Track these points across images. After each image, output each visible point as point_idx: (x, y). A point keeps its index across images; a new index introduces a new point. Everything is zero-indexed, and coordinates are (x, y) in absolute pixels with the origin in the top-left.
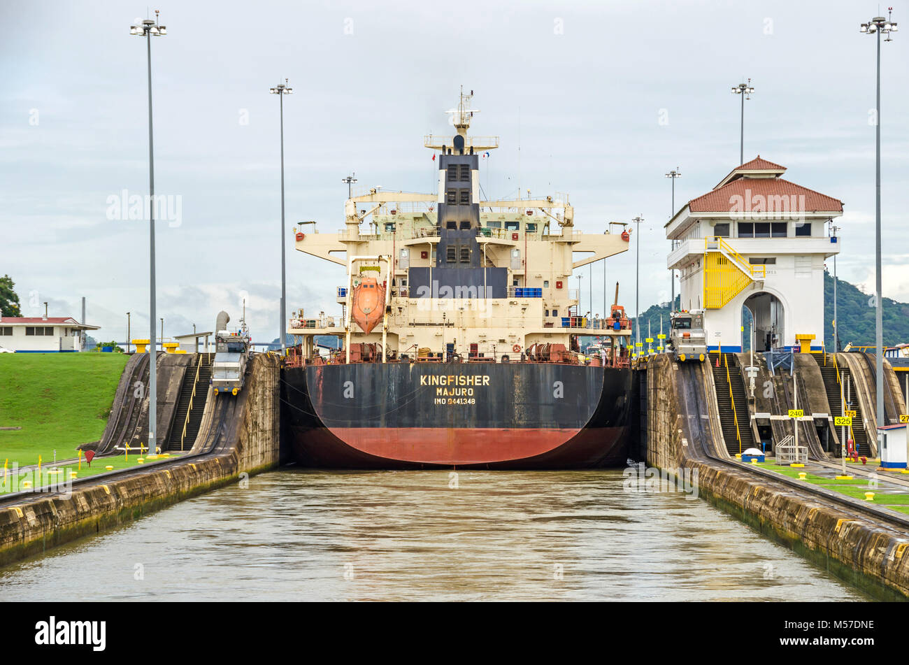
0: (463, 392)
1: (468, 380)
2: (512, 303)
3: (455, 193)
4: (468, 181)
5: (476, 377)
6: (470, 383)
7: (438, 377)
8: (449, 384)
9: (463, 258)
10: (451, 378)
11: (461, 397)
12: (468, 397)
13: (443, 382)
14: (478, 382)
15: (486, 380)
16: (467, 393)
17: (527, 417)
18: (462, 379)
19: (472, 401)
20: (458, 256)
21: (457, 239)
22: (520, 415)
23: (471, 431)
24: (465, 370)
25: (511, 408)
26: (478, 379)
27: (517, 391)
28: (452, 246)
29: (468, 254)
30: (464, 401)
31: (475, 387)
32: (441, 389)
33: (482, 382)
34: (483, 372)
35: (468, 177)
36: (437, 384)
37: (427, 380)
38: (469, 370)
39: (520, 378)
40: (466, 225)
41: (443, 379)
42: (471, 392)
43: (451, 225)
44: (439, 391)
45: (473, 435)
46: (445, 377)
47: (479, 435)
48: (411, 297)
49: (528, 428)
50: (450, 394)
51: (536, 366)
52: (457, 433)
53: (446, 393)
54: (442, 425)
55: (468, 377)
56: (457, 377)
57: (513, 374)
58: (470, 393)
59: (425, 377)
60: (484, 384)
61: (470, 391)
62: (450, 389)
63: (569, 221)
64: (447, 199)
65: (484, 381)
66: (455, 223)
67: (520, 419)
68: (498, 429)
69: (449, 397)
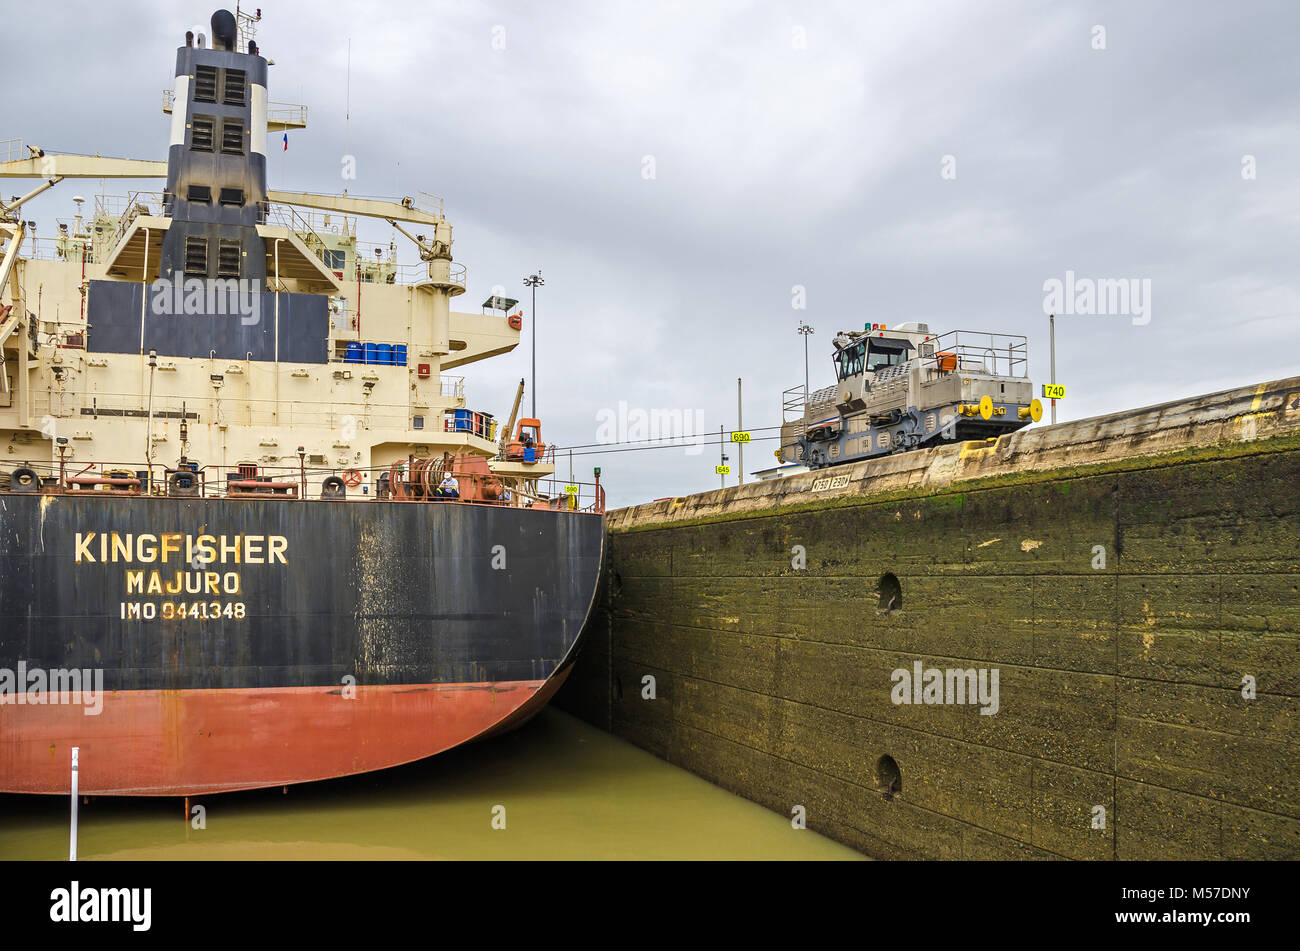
0: (210, 582)
1: (225, 549)
2: (338, 375)
3: (209, 126)
4: (243, 105)
5: (248, 539)
6: (230, 555)
7: (129, 537)
8: (165, 559)
9: (223, 267)
10: (171, 543)
11: (201, 596)
12: (224, 599)
13: (146, 554)
14: (253, 555)
15: (278, 549)
16: (220, 585)
17: (399, 652)
18: (206, 543)
19: (238, 611)
20: (213, 262)
21: (211, 225)
22: (379, 648)
23: (235, 695)
24: (214, 521)
25: (350, 626)
26: (253, 544)
27: (369, 580)
28: (199, 240)
29: (236, 260)
30: (210, 610)
31: (244, 569)
32: (140, 575)
33: (264, 554)
34: (268, 524)
35: (241, 96)
36: (129, 558)
37: (94, 548)
38: (225, 518)
39: (376, 545)
40: (232, 196)
41: (148, 543)
42: (233, 582)
43: (199, 193)
44: (134, 580)
45: (241, 708)
46: (153, 539)
47: (257, 707)
48: (90, 349)
49: (402, 682)
50: (169, 589)
51: (420, 510)
52: (191, 703)
53: (155, 584)
54: (145, 684)
55: (224, 538)
56: (189, 538)
57: (356, 531)
58: (231, 586)
59: (88, 539)
60: (271, 560)
61: (231, 580)
62: (167, 576)
63: (443, 248)
64: (191, 136)
65: (272, 550)
66: (208, 189)
67: (378, 658)
68: (317, 689)
69: (166, 597)
